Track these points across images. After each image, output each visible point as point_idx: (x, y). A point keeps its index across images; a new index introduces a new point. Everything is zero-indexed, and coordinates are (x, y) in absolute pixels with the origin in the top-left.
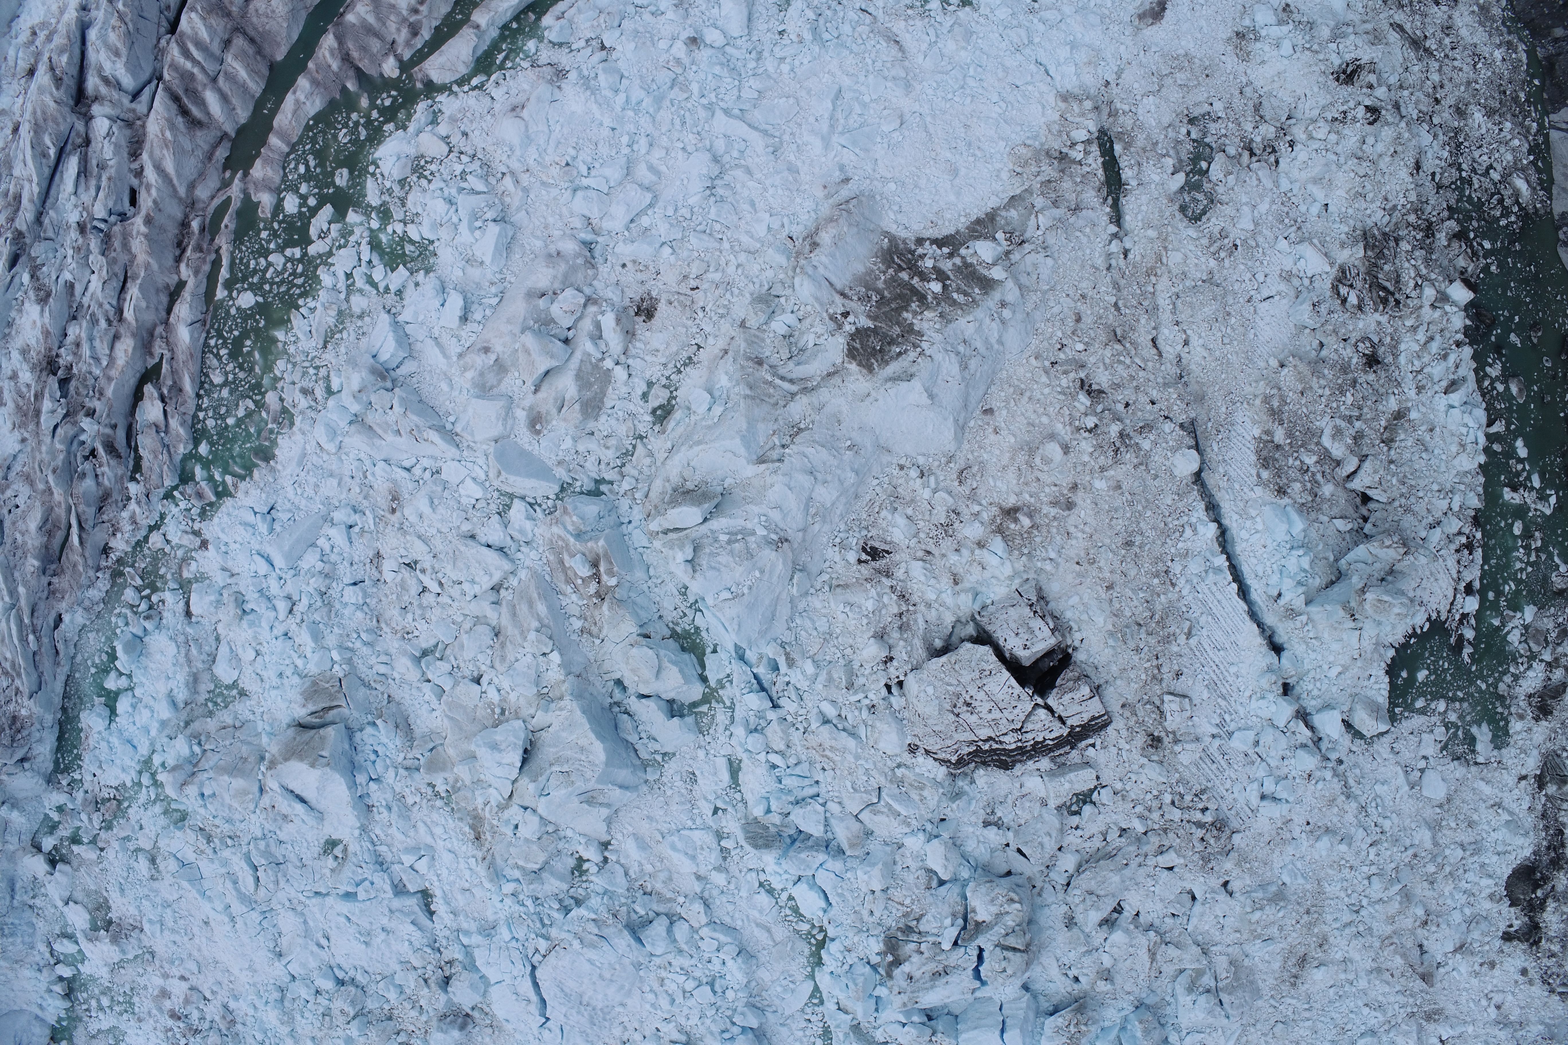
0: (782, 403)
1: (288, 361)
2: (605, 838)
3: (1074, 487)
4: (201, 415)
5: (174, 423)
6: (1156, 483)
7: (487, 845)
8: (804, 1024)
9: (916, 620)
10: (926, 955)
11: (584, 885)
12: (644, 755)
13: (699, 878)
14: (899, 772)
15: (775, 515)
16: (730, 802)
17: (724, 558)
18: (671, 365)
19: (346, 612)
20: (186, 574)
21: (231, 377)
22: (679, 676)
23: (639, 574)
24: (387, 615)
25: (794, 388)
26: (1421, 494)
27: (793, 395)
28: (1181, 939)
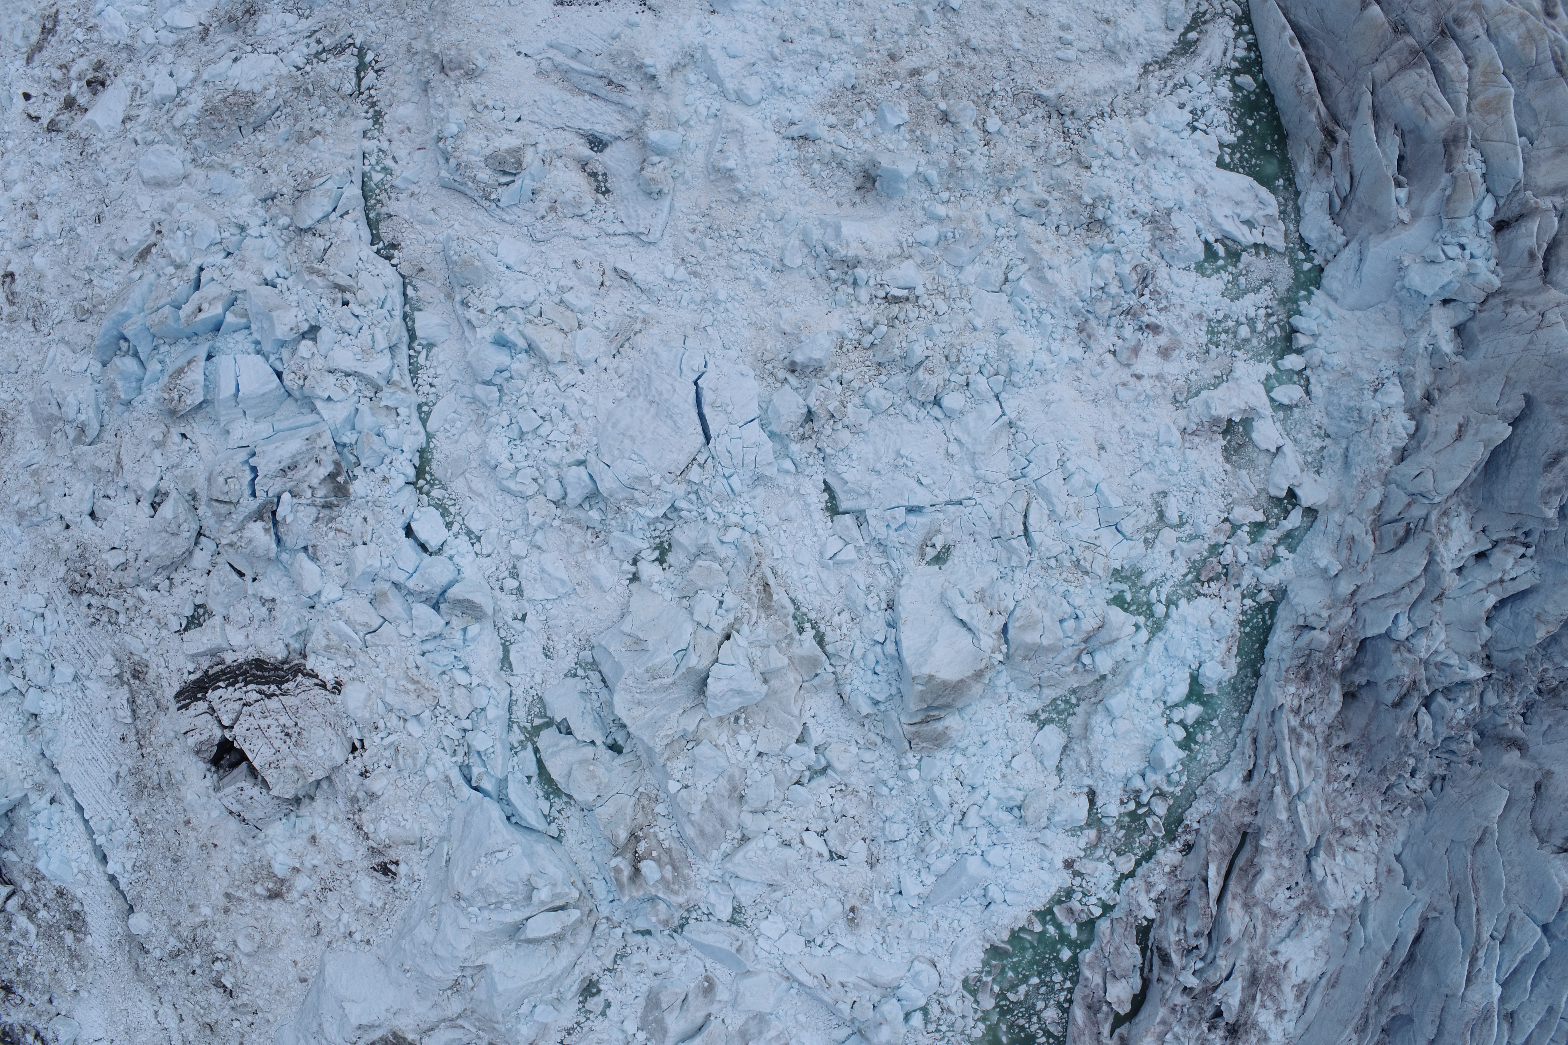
0: (468, 1013)
1: (969, 1036)
2: (634, 587)
3: (226, 912)
4: (1068, 984)
5: (1098, 979)
6: (161, 909)
7: (755, 579)
8: (435, 382)
9: (345, 807)
10: (306, 485)
11: (658, 533)
12: (595, 677)
13: (539, 548)
14: (349, 662)
15: (463, 921)
16: (510, 628)
17: (503, 890)
18: (586, 1029)
19: (902, 815)
20: (1092, 833)
21: (1035, 1019)
24: (862, 808)
25: (460, 1022)
27: (459, 1016)
28: (97, 476)
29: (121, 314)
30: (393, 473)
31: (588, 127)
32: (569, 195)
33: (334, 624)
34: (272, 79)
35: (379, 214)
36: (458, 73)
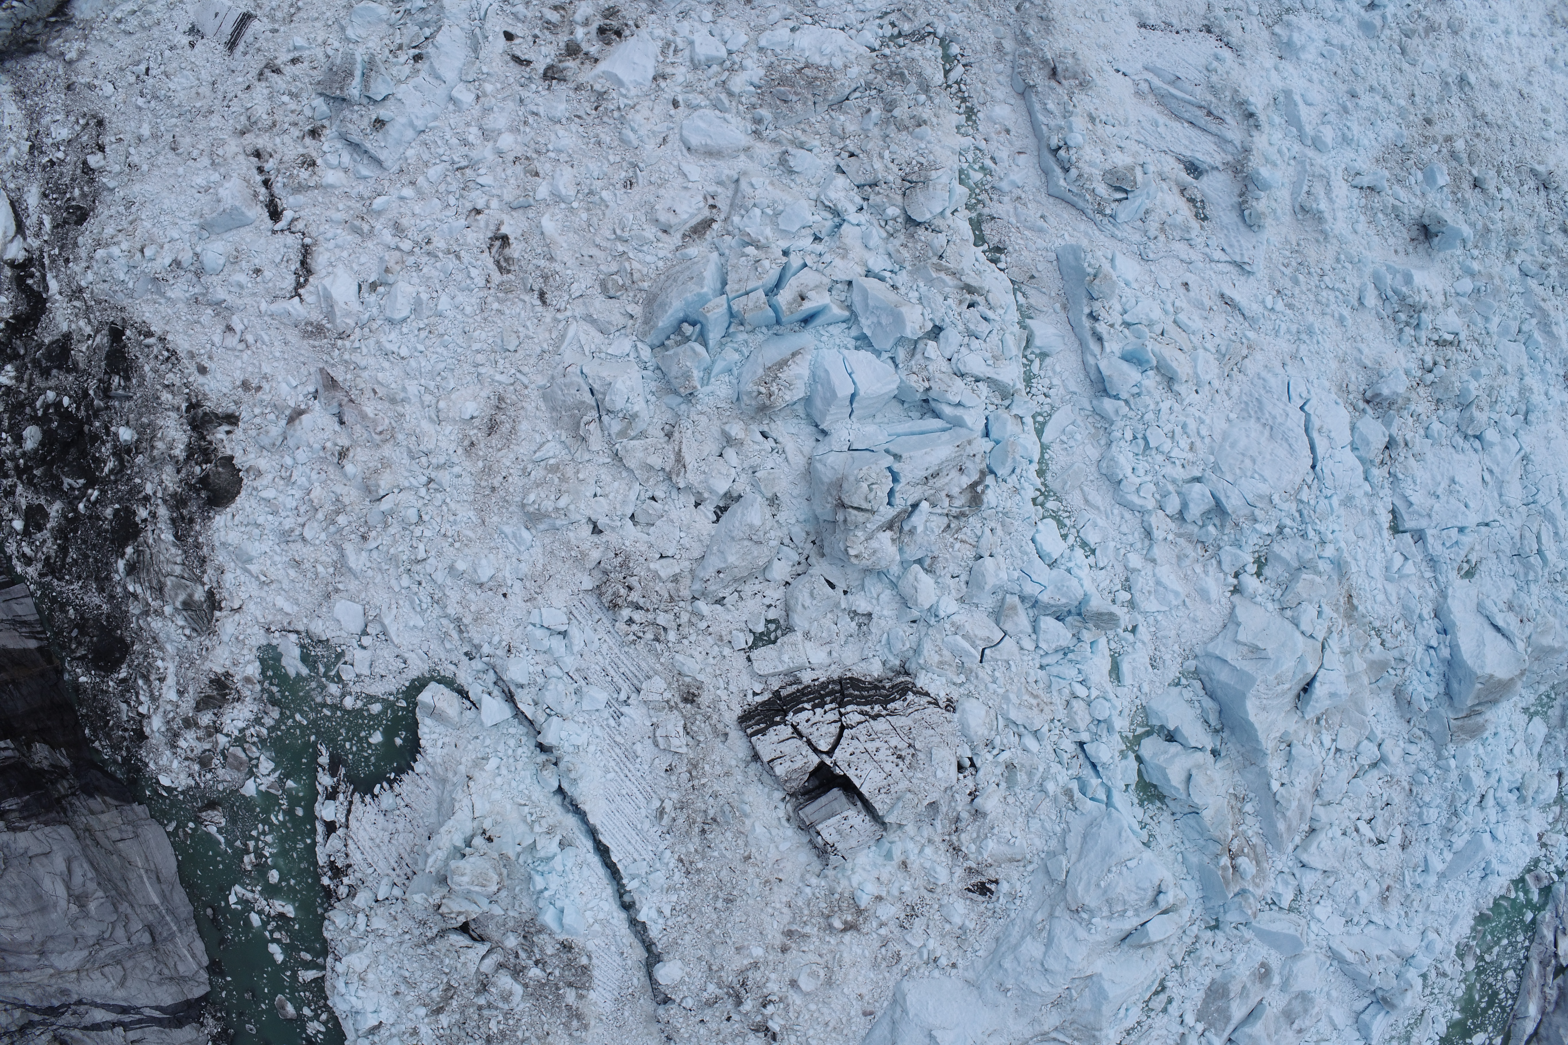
0: (1067, 1025)
2: (1236, 598)
3: (784, 950)
5: (1551, 936)
6: (700, 953)
7: (1343, 592)
8: (1052, 392)
9: (943, 827)
10: (944, 495)
11: (1257, 548)
12: (1197, 685)
13: (1154, 561)
14: (962, 678)
15: (1081, 933)
16: (1121, 639)
17: (1132, 898)
18: (1146, 1028)
19: (1438, 800)
22: (1171, 776)
23: (1194, 859)
24: (1402, 798)
25: (1053, 1035)
26: (407, 937)
27: (1055, 1029)
28: (646, 475)
29: (699, 294)
30: (1026, 485)
31: (1188, 153)
32: (1179, 219)
33: (950, 639)
34: (852, 57)
35: (980, 215)
36: (1073, 82)
